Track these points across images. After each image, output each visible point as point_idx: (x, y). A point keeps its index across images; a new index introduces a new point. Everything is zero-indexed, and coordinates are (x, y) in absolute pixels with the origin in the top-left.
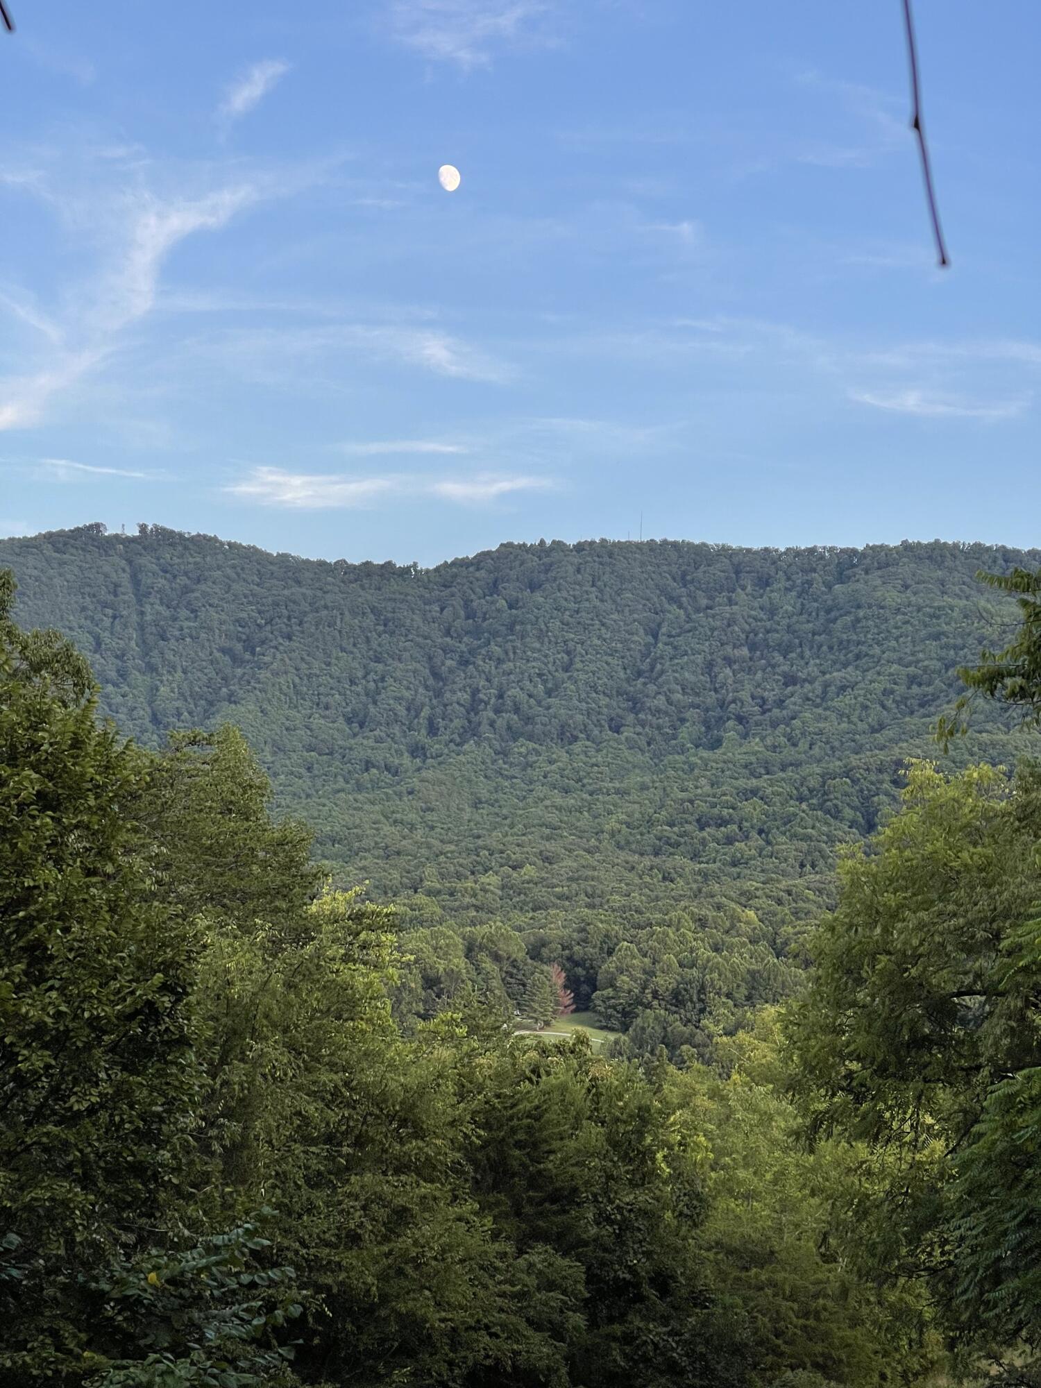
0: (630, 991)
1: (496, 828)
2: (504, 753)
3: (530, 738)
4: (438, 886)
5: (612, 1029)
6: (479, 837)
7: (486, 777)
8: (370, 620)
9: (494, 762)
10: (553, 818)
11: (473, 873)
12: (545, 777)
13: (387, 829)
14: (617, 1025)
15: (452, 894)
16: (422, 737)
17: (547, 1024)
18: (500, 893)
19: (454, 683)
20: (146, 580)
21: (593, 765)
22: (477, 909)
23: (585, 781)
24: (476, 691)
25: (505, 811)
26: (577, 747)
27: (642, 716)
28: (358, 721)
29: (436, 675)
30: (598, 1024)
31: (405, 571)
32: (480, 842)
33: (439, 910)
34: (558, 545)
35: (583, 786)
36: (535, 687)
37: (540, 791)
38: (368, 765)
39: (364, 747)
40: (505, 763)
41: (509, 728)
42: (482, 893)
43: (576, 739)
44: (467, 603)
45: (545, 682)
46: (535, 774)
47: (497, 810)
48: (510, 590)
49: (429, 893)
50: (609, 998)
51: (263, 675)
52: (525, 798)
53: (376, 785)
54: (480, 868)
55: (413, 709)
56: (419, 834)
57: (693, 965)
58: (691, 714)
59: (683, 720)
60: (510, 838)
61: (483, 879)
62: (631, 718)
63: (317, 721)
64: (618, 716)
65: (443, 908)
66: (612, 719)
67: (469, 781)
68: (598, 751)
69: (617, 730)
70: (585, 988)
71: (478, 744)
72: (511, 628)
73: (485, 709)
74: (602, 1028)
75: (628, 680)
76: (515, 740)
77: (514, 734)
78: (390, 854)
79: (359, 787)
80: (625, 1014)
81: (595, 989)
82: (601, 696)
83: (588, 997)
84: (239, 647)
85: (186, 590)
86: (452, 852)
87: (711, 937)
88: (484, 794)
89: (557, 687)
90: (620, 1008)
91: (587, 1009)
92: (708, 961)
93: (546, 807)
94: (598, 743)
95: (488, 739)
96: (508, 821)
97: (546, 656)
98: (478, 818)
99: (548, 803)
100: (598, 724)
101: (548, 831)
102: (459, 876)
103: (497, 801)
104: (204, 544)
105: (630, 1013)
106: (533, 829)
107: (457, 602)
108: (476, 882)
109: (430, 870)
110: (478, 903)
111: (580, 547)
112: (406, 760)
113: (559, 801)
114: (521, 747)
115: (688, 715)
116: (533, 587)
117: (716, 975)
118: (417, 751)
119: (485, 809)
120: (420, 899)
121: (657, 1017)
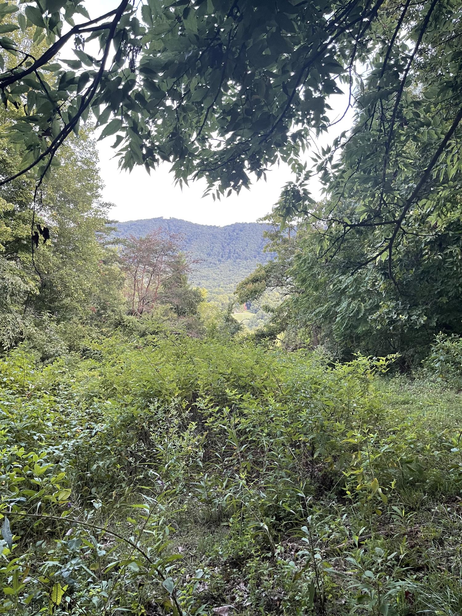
0: (256, 307)
1: (233, 275)
2: (235, 261)
3: (240, 259)
7: (232, 266)
8: (211, 236)
9: (233, 263)
10: (243, 274)
12: (242, 266)
13: (214, 275)
14: (254, 312)
15: (225, 287)
16: (220, 258)
17: (242, 312)
18: (234, 287)
19: (226, 248)
20: (171, 227)
21: (251, 264)
24: (230, 250)
25: (235, 272)
26: (248, 261)
27: (260, 255)
28: (209, 255)
29: (223, 247)
30: (251, 312)
31: (218, 227)
32: (230, 278)
33: (223, 291)
34: (246, 223)
35: (249, 268)
36: (241, 249)
37: (241, 269)
38: (211, 263)
39: (210, 259)
40: (235, 263)
42: (231, 287)
43: (248, 259)
44: (229, 234)
46: (240, 265)
47: (233, 272)
48: (237, 231)
49: (222, 287)
50: (253, 308)
51: (192, 246)
52: (238, 270)
53: (212, 267)
54: (230, 283)
55: (219, 253)
56: (219, 276)
57: (268, 302)
58: (269, 255)
60: (236, 277)
62: (258, 256)
63: (202, 255)
64: (256, 255)
66: (254, 256)
67: (229, 266)
68: (252, 262)
69: (255, 258)
71: (230, 260)
72: (237, 238)
73: (232, 253)
75: (258, 249)
77: (237, 258)
78: (214, 279)
79: (209, 267)
80: (255, 310)
81: (251, 306)
82: (253, 252)
83: (249, 307)
84: (187, 240)
85: (178, 230)
86: (226, 280)
88: (231, 269)
89: (245, 250)
91: (249, 309)
94: (252, 260)
95: (232, 259)
96: (235, 274)
97: (243, 244)
99: (242, 271)
100: (252, 257)
101: (243, 276)
102: (227, 284)
103: (233, 270)
104: (182, 221)
106: (240, 276)
107: (227, 233)
108: (230, 285)
109: (222, 283)
110: (230, 289)
111: (250, 224)
112: (217, 262)
113: (245, 271)
114: (238, 260)
116: (241, 231)
118: (219, 260)
119: (231, 272)
120: (220, 288)
121: (261, 312)
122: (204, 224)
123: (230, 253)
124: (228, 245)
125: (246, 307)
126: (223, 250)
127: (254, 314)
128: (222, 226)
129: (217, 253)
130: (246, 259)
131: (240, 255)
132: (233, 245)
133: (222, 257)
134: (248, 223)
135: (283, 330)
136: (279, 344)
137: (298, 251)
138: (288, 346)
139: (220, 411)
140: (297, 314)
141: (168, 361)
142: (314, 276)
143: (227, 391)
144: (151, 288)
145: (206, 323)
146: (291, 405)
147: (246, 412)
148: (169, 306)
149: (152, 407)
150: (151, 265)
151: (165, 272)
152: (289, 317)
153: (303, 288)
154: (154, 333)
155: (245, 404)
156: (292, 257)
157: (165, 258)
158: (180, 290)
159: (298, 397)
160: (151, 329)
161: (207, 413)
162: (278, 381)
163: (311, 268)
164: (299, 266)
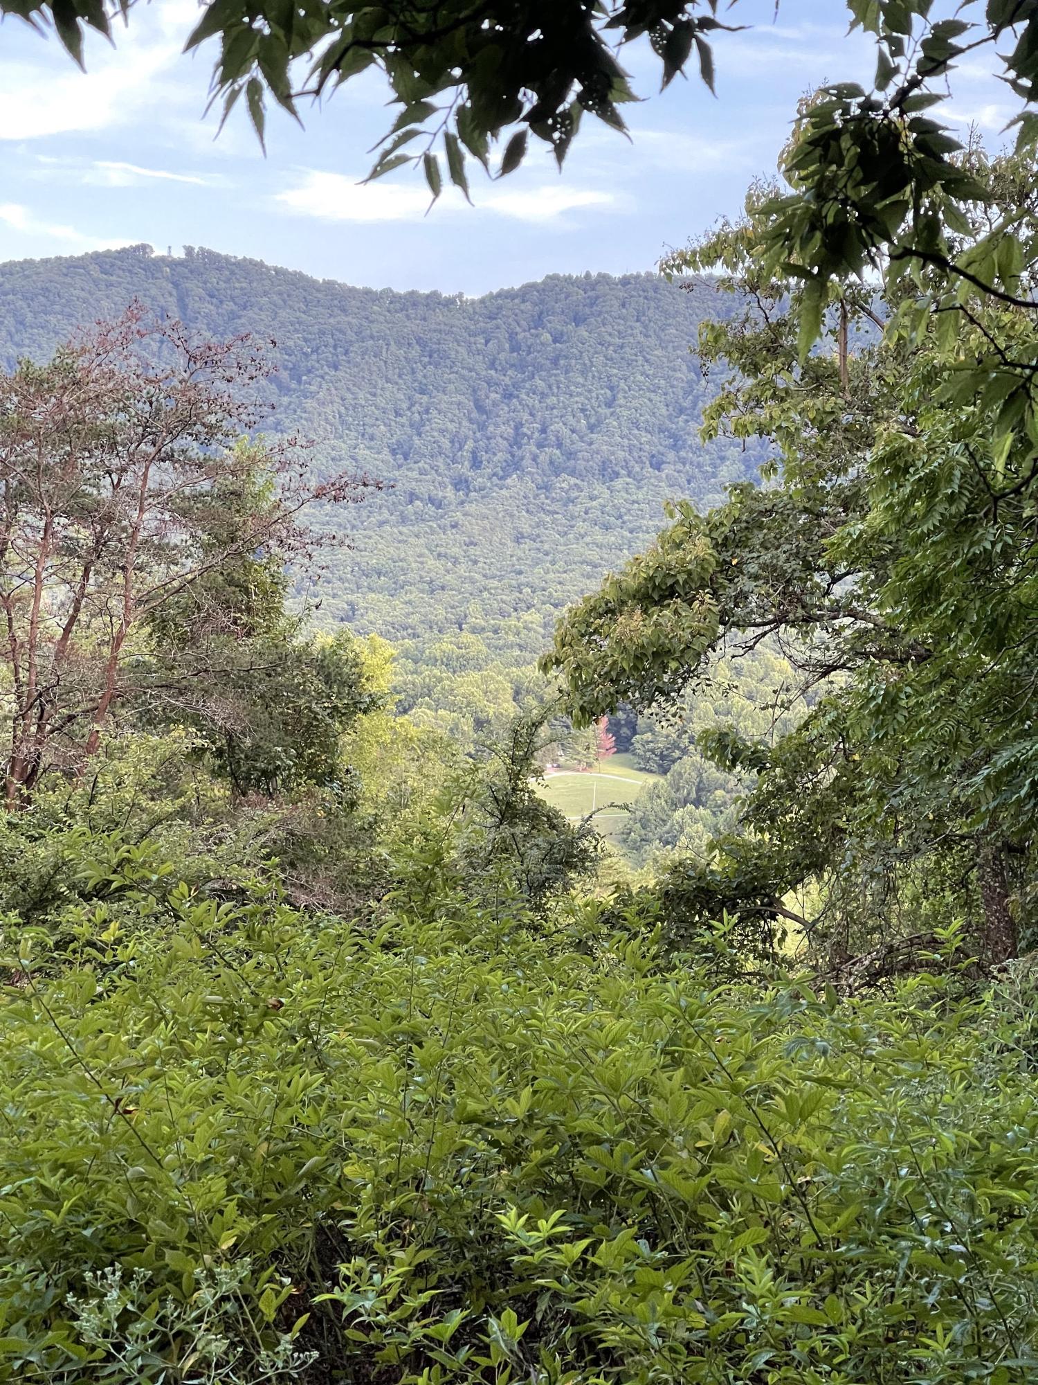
0: (667, 736)
1: (538, 564)
2: (546, 488)
4: (483, 623)
5: (651, 772)
6: (520, 573)
7: (528, 511)
8: (415, 352)
9: (536, 496)
10: (594, 555)
11: (516, 610)
12: (586, 513)
13: (431, 562)
14: (655, 768)
15: (496, 632)
16: (464, 469)
17: (590, 765)
18: (542, 631)
19: (498, 416)
20: (193, 304)
21: (634, 502)
22: (521, 647)
23: (626, 518)
25: (546, 547)
26: (618, 484)
27: (683, 454)
28: (403, 452)
29: (480, 408)
30: (637, 766)
31: (450, 302)
32: (522, 579)
33: (484, 649)
34: (604, 279)
35: (624, 522)
36: (578, 421)
37: (581, 526)
38: (412, 497)
39: (407, 478)
40: (547, 498)
41: (551, 462)
42: (525, 632)
43: (617, 475)
44: (512, 336)
45: (587, 417)
46: (577, 509)
47: (538, 545)
48: (555, 322)
49: (475, 630)
50: (648, 742)
51: (309, 404)
52: (566, 533)
53: (420, 518)
54: (523, 605)
55: (457, 442)
56: (462, 569)
57: (728, 713)
58: (733, 454)
59: (723, 459)
60: (552, 575)
61: (526, 617)
62: (671, 455)
63: (362, 452)
64: (659, 452)
65: (488, 646)
66: (653, 456)
67: (512, 516)
68: (639, 488)
69: (658, 467)
70: (625, 731)
71: (520, 478)
72: (555, 361)
73: (528, 443)
74: (641, 770)
75: (670, 417)
76: (557, 476)
77: (557, 470)
78: (434, 588)
79: (404, 520)
80: (662, 757)
81: (635, 733)
82: (643, 434)
83: (629, 739)
84: (284, 375)
85: (233, 316)
86: (496, 588)
87: (747, 685)
88: (526, 529)
89: (599, 422)
90: (658, 752)
91: (627, 750)
92: (743, 709)
93: (587, 544)
94: (639, 481)
95: (529, 473)
96: (549, 558)
97: (590, 391)
98: (520, 553)
99: (588, 539)
100: (639, 461)
101: (589, 568)
103: (538, 536)
104: (250, 270)
105: (667, 756)
106: (574, 566)
107: (502, 335)
108: (519, 619)
109: (474, 607)
110: (522, 643)
111: (625, 281)
112: (450, 493)
113: (600, 538)
114: (565, 482)
115: (728, 453)
116: (578, 320)
117: (749, 723)
118: (461, 484)
119: (527, 544)
120: (467, 637)
121: (693, 763)
122: (377, 287)
123: (516, 441)
124: (508, 396)
125: (610, 741)
126: (482, 427)
127: (651, 779)
128: (473, 294)
129: (446, 443)
130: (607, 472)
131: (570, 455)
132: (534, 401)
133: (476, 463)
134: (617, 274)
135: (816, 864)
137: (889, 430)
138: (843, 955)
139: (472, 1331)
141: (179, 1053)
142: (981, 566)
143: (510, 1219)
144: (84, 643)
145: (389, 832)
146: (865, 1298)
147: (613, 1335)
148: (182, 738)
149: (89, 1321)
150: (83, 512)
151: (161, 551)
152: (846, 791)
153: (921, 633)
154: (102, 891)
155: (609, 1295)
156: (862, 465)
157: (161, 476)
158: (245, 650)
160: (90, 874)
161: (395, 1347)
162: (792, 1159)
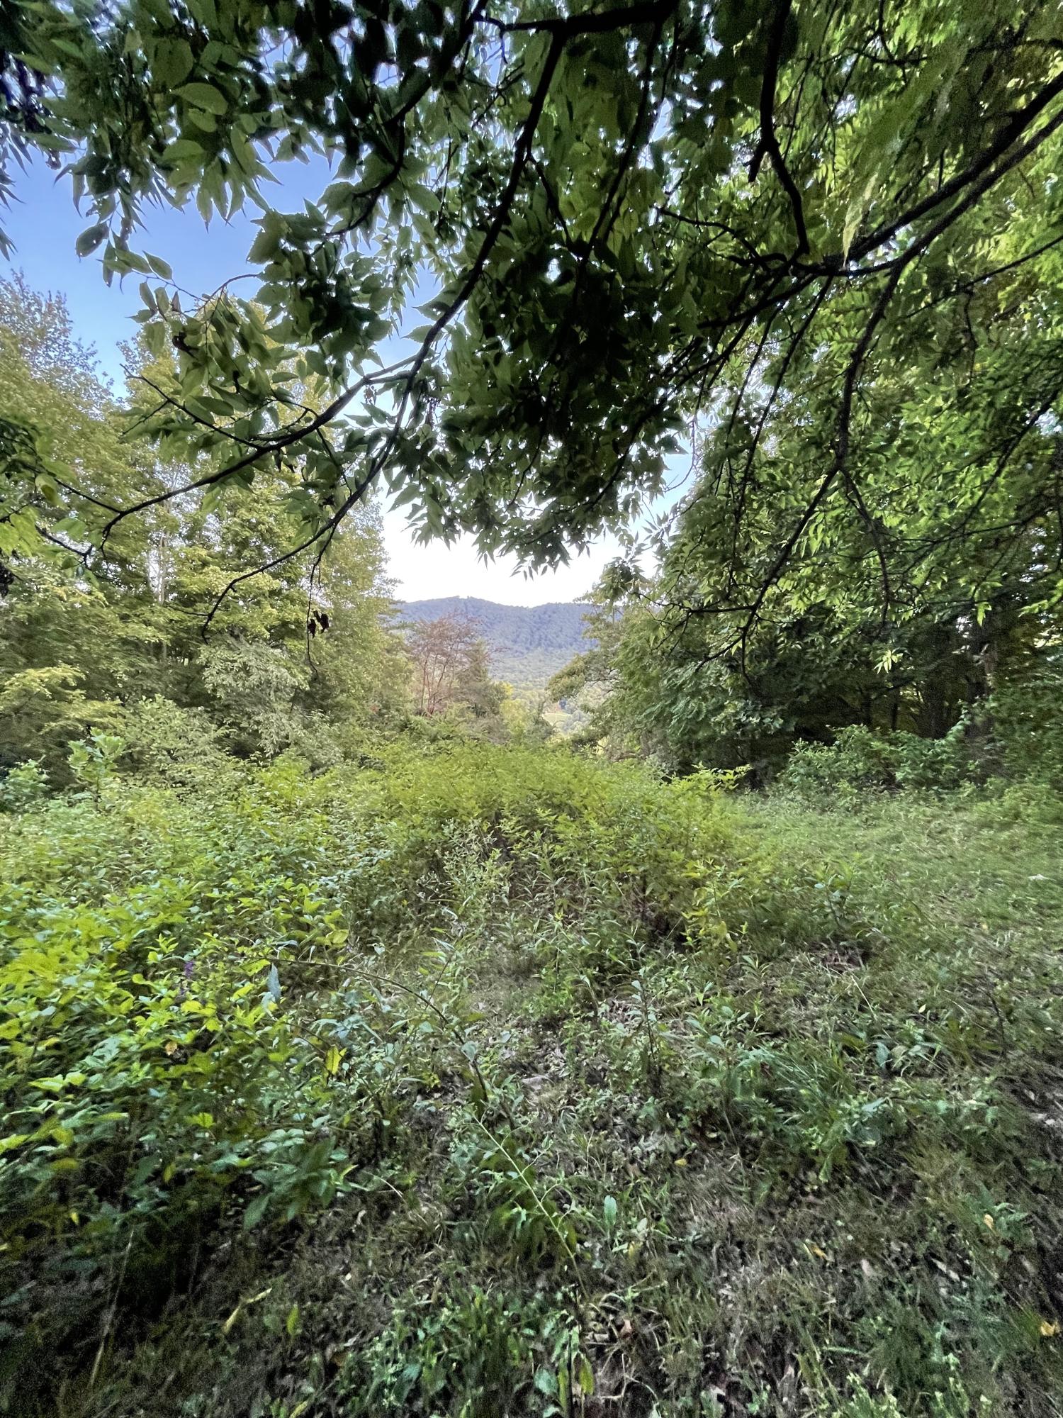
0: (573, 705)
3: (552, 647)
4: (532, 680)
7: (542, 655)
8: (518, 619)
9: (544, 652)
10: (557, 666)
12: (556, 656)
13: (521, 666)
14: (570, 712)
15: (535, 682)
16: (528, 646)
17: (555, 712)
18: (545, 682)
19: (536, 634)
20: (469, 609)
21: (566, 654)
22: (541, 685)
23: (564, 657)
24: (540, 636)
26: (563, 649)
27: (577, 643)
28: (515, 642)
29: (532, 632)
30: (566, 712)
31: (526, 608)
32: (541, 670)
34: (560, 604)
36: (554, 635)
37: (555, 659)
38: (517, 652)
39: (516, 647)
40: (547, 652)
41: (548, 644)
42: (542, 682)
44: (539, 616)
46: (553, 655)
48: (549, 614)
49: (530, 682)
50: (569, 707)
51: (494, 631)
52: (551, 660)
53: (518, 656)
54: (541, 676)
55: (527, 639)
56: (527, 668)
57: (587, 700)
59: (586, 644)
60: (548, 669)
61: (542, 679)
63: (506, 642)
65: (533, 685)
66: (570, 643)
67: (539, 656)
69: (572, 646)
72: (549, 622)
73: (543, 640)
75: (574, 634)
76: (549, 647)
78: (521, 672)
79: (515, 657)
81: (566, 704)
82: (568, 638)
83: (564, 706)
84: (489, 624)
85: (478, 611)
86: (535, 672)
88: (542, 659)
89: (558, 635)
91: (564, 709)
92: (590, 700)
93: (556, 663)
94: (567, 649)
95: (543, 647)
96: (547, 666)
97: (556, 628)
98: (541, 665)
100: (567, 644)
102: (537, 678)
103: (545, 661)
104: (481, 601)
105: (573, 710)
106: (553, 668)
107: (537, 616)
109: (530, 676)
112: (525, 651)
113: (558, 661)
116: (554, 613)
117: (591, 703)
120: (528, 683)
122: (510, 605)
123: (540, 639)
124: (538, 629)
125: (560, 707)
126: (532, 636)
127: (569, 715)
128: (531, 607)
129: (524, 640)
130: (560, 647)
131: (552, 643)
132: (544, 630)
133: (531, 644)
134: (563, 603)
136: (600, 752)
138: (611, 755)
140: (623, 715)
149: (446, 831)
154: (448, 738)
159: (626, 820)
160: (445, 734)
163: (640, 659)
164: (626, 657)
